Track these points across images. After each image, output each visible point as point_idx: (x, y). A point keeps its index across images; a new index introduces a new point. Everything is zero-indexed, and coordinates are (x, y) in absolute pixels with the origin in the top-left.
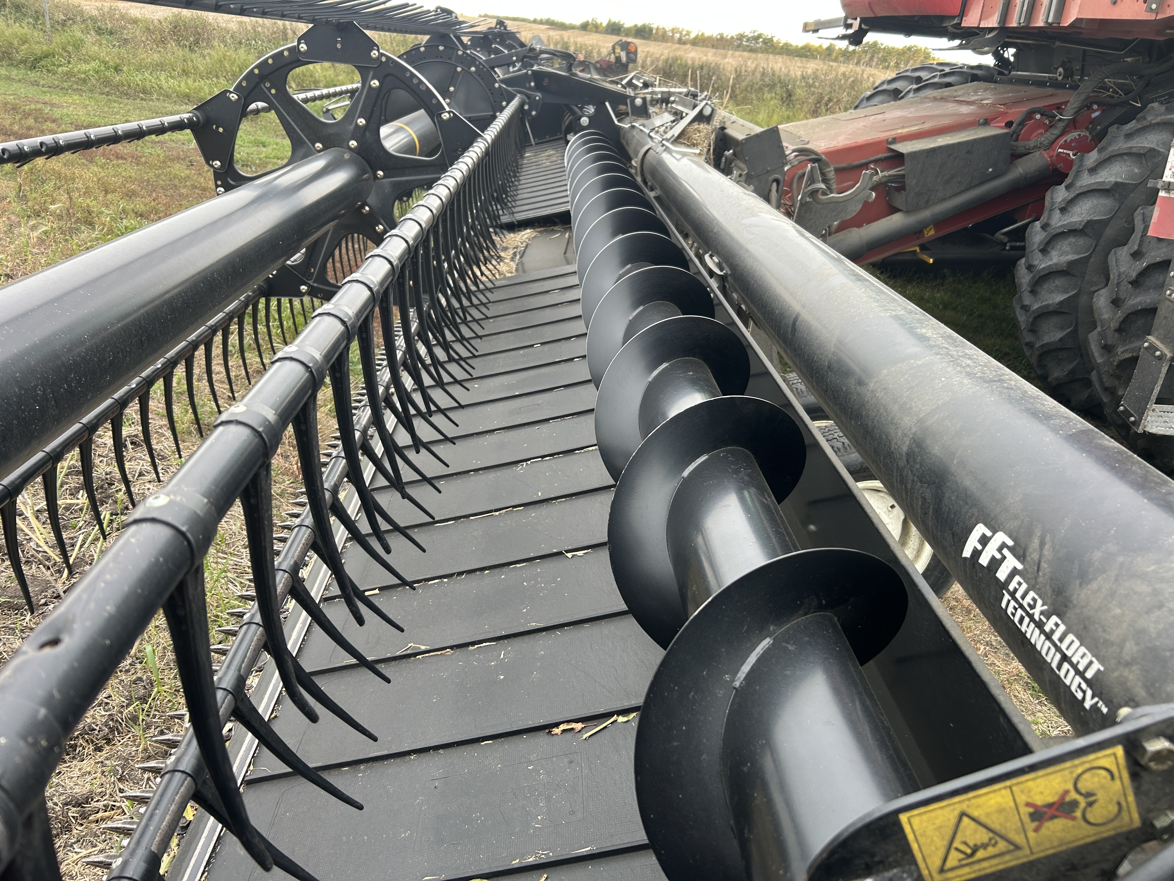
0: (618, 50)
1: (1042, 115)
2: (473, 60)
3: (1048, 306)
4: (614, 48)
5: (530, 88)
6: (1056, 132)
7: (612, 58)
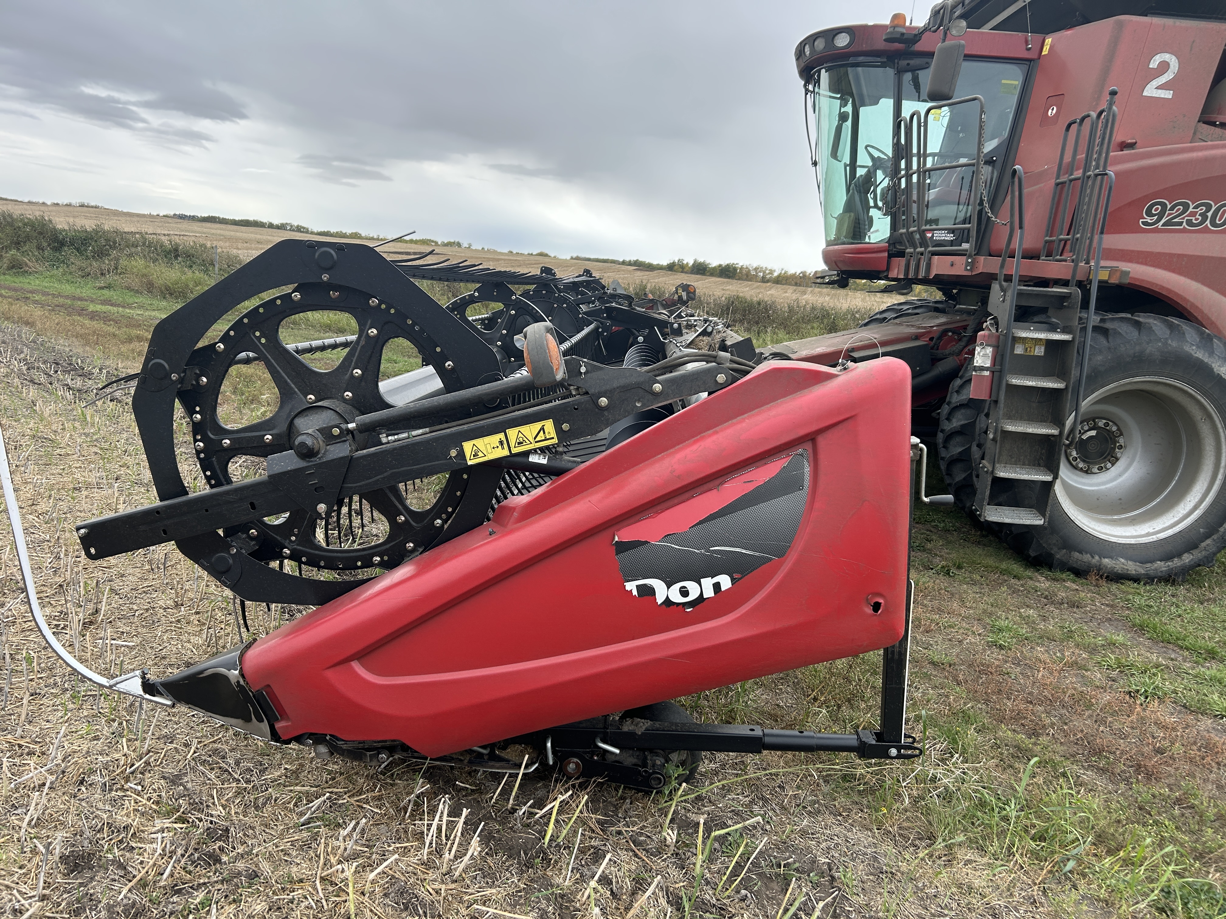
0: (680, 291)
1: (953, 333)
2: (565, 300)
3: (952, 456)
4: (677, 289)
5: (603, 318)
6: (963, 343)
7: (676, 297)
